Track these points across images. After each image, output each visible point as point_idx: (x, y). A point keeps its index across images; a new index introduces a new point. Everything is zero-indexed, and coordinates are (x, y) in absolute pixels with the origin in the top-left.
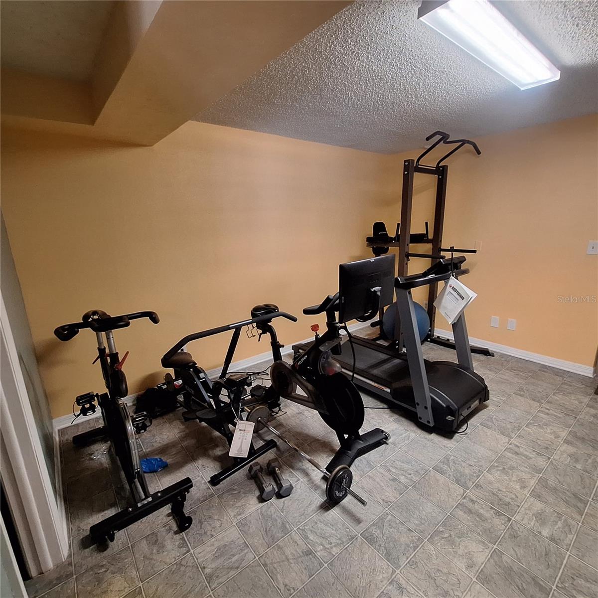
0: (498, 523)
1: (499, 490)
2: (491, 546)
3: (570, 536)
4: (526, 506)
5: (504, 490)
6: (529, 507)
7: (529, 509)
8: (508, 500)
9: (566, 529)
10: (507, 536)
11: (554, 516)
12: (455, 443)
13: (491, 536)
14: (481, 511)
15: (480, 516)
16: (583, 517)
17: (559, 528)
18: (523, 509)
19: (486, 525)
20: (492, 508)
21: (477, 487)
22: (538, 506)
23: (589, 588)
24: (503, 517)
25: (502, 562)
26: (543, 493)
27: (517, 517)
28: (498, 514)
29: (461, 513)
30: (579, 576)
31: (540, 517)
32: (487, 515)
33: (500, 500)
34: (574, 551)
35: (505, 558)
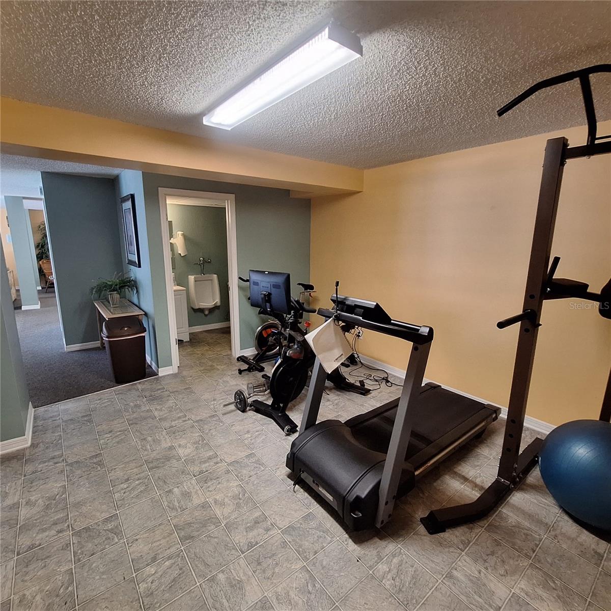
0: (196, 469)
1: (219, 483)
2: (184, 459)
3: (166, 503)
4: (199, 492)
5: (218, 487)
6: (198, 494)
7: (196, 492)
8: (209, 484)
9: (171, 506)
10: (186, 469)
11: (184, 505)
12: (281, 477)
13: (190, 461)
14: (207, 464)
15: (205, 462)
16: (173, 526)
17: (174, 501)
18: (198, 489)
19: (197, 462)
20: (207, 471)
21: (227, 471)
22: (196, 501)
23: (138, 489)
24: (198, 473)
25: (174, 458)
26: (205, 513)
27: (194, 481)
28: (201, 472)
29: (211, 454)
30: (145, 490)
31: (187, 495)
32: (203, 466)
33: (211, 479)
34: (157, 498)
35: (175, 461)
